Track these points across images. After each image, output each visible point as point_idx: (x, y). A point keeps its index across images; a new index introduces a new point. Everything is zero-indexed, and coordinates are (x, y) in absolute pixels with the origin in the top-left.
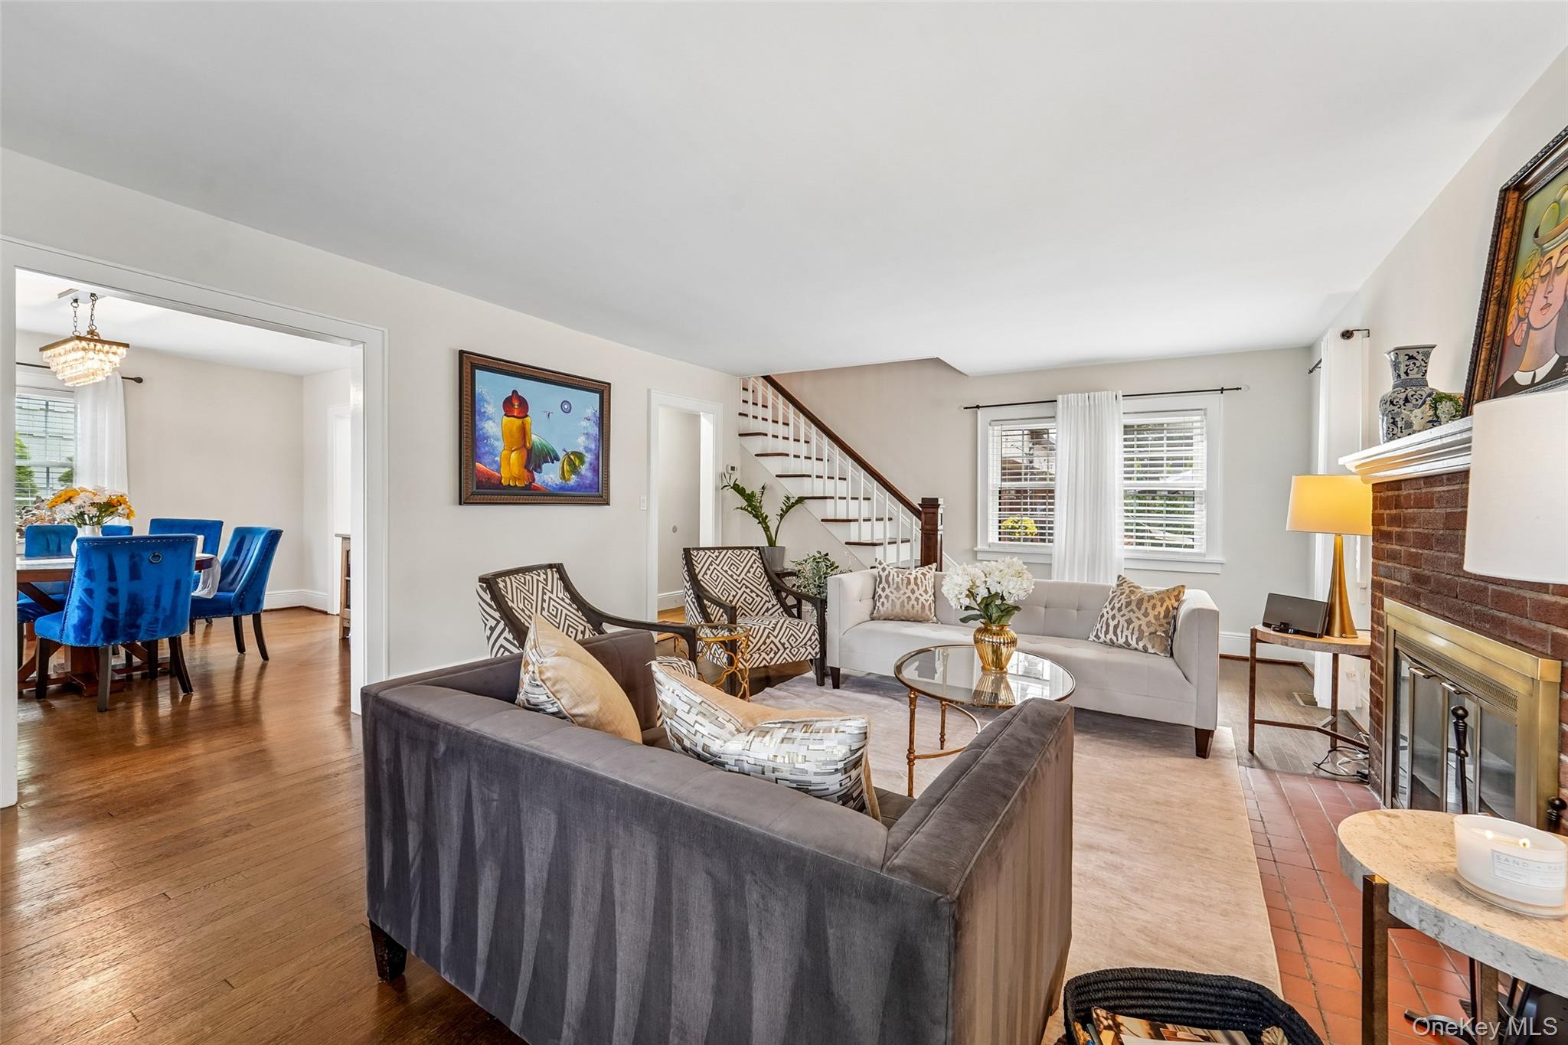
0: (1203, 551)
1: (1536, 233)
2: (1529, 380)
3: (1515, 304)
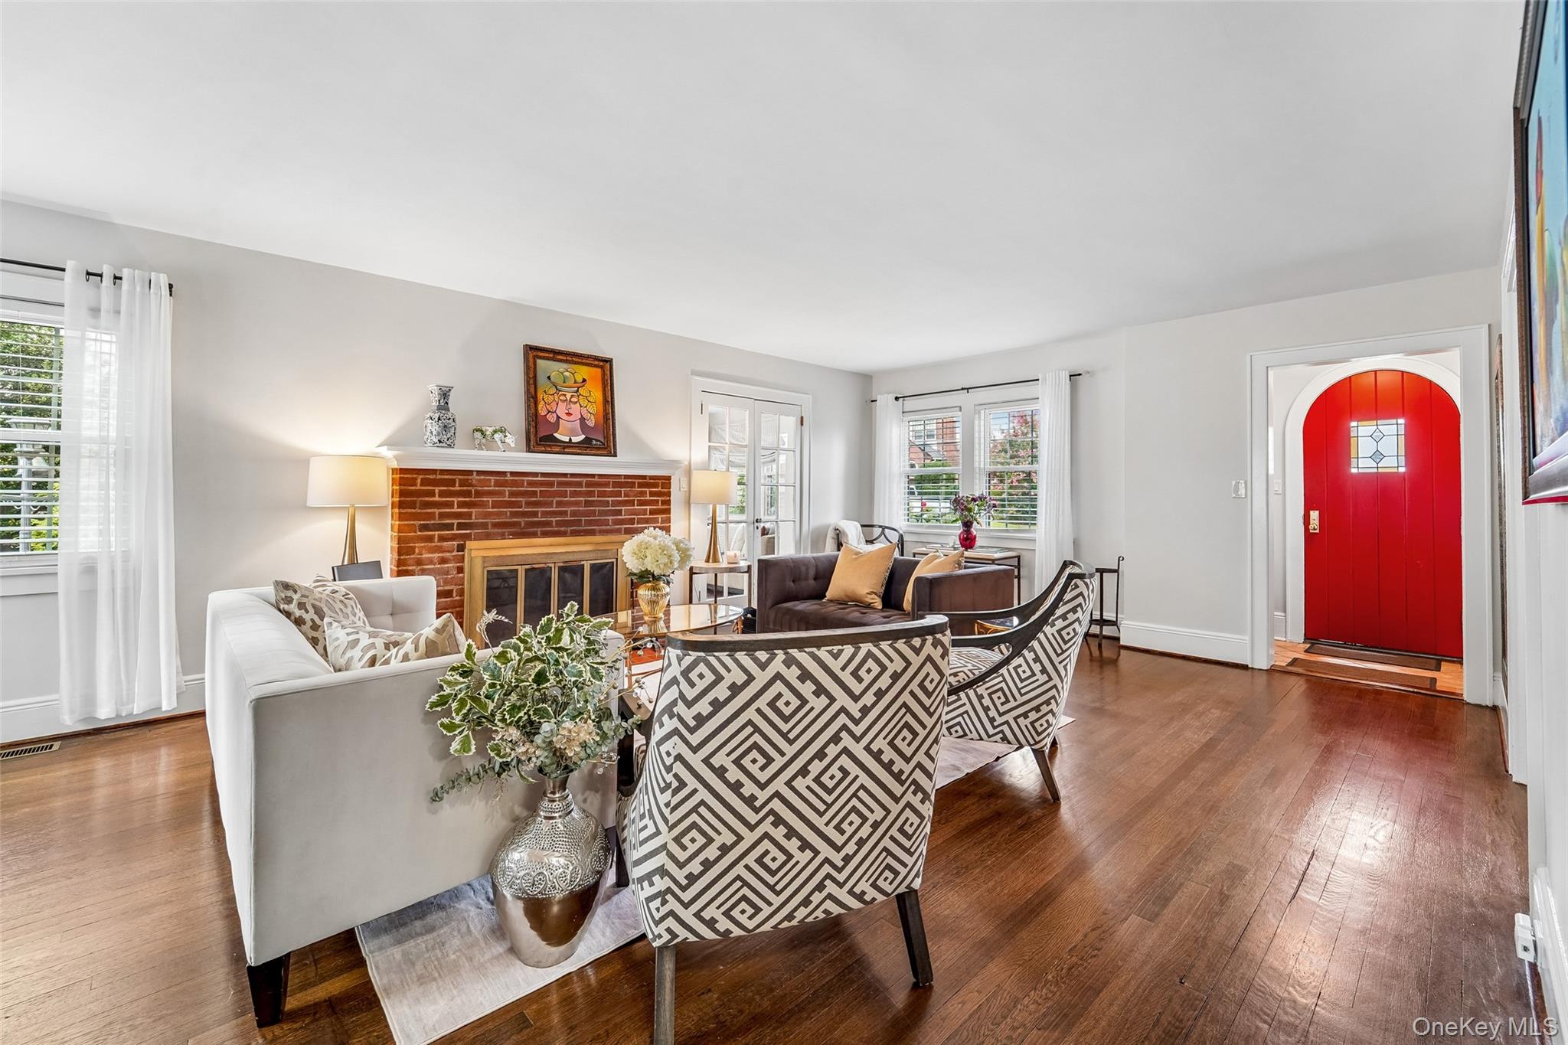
1: (549, 378)
2: (567, 439)
3: (543, 403)
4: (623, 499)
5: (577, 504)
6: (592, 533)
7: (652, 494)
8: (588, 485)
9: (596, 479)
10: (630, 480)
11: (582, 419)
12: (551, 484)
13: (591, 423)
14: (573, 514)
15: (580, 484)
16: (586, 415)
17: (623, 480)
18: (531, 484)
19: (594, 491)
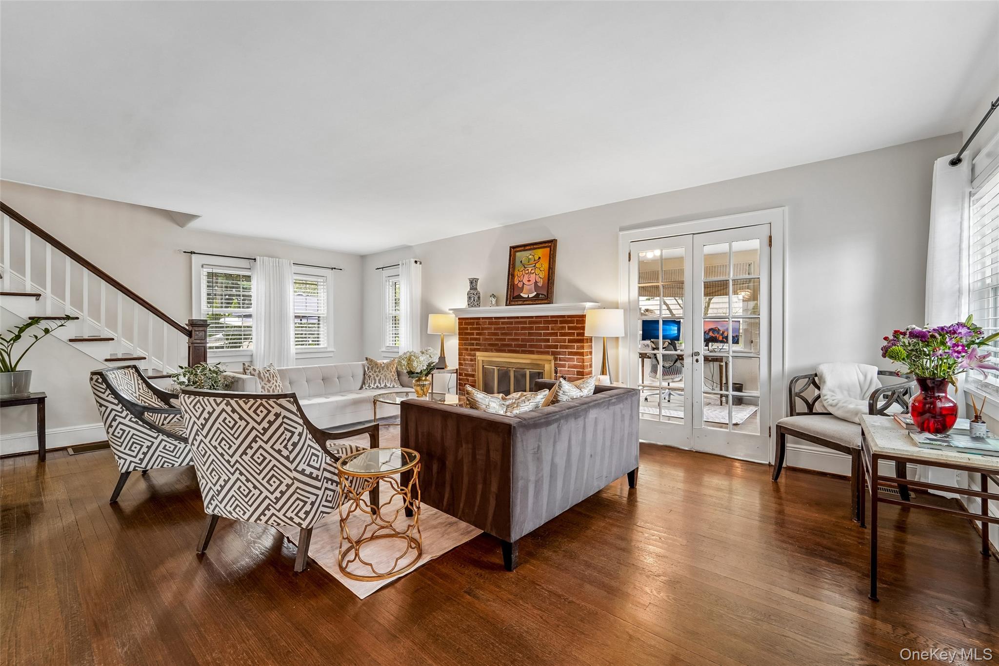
0: (325, 346)
1: (521, 262)
2: (526, 296)
3: (517, 277)
4: (550, 331)
5: (524, 334)
6: (532, 352)
7: (569, 328)
8: (530, 323)
9: (534, 319)
10: (554, 319)
11: (536, 282)
12: (511, 323)
13: (540, 284)
14: (523, 340)
15: (525, 323)
16: (538, 280)
17: (550, 319)
18: (503, 323)
19: (533, 327)
